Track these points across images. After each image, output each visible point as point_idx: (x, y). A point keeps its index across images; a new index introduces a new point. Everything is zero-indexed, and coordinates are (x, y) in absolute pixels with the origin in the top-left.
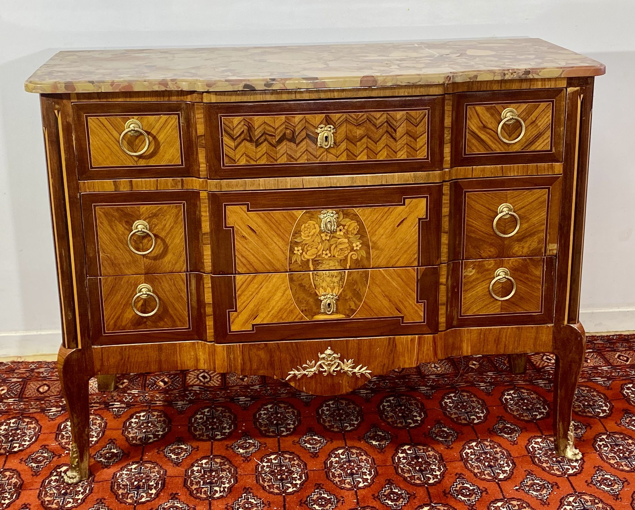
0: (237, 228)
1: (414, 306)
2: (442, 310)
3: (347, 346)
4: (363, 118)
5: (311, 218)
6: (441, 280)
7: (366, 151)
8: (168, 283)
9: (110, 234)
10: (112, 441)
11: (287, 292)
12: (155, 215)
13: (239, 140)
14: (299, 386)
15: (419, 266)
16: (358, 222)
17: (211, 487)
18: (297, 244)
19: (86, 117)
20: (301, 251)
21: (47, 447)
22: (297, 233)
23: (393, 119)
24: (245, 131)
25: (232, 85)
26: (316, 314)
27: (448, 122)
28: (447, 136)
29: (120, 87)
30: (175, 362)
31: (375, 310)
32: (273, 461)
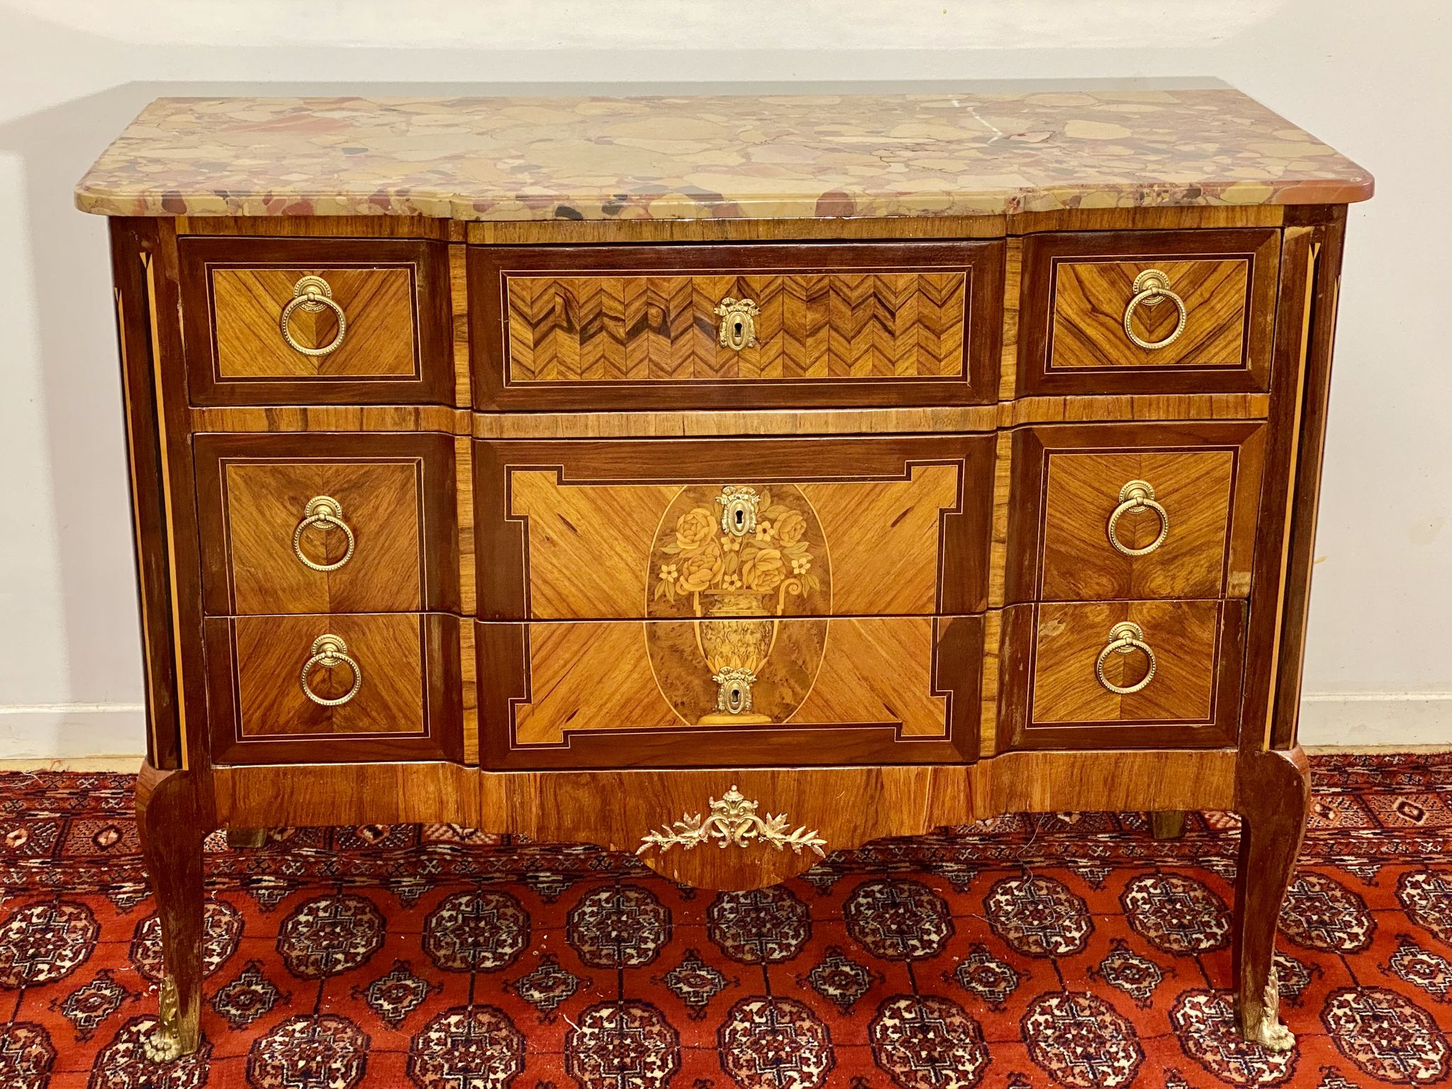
0: (535, 521)
1: (925, 701)
2: (989, 713)
3: (773, 784)
4: (820, 285)
5: (698, 502)
6: (987, 647)
7: (826, 357)
8: (381, 634)
9: (256, 524)
10: (254, 966)
11: (643, 663)
12: (356, 486)
13: (543, 327)
14: (665, 868)
15: (938, 614)
16: (803, 513)
17: (465, 1079)
18: (666, 557)
19: (210, 268)
20: (675, 575)
21: (110, 975)
22: (669, 533)
23: (888, 288)
24: (558, 309)
25: (532, 208)
26: (706, 712)
27: (1012, 297)
28: (1010, 329)
29: (285, 206)
30: (394, 806)
31: (837, 708)
32: (606, 1024)
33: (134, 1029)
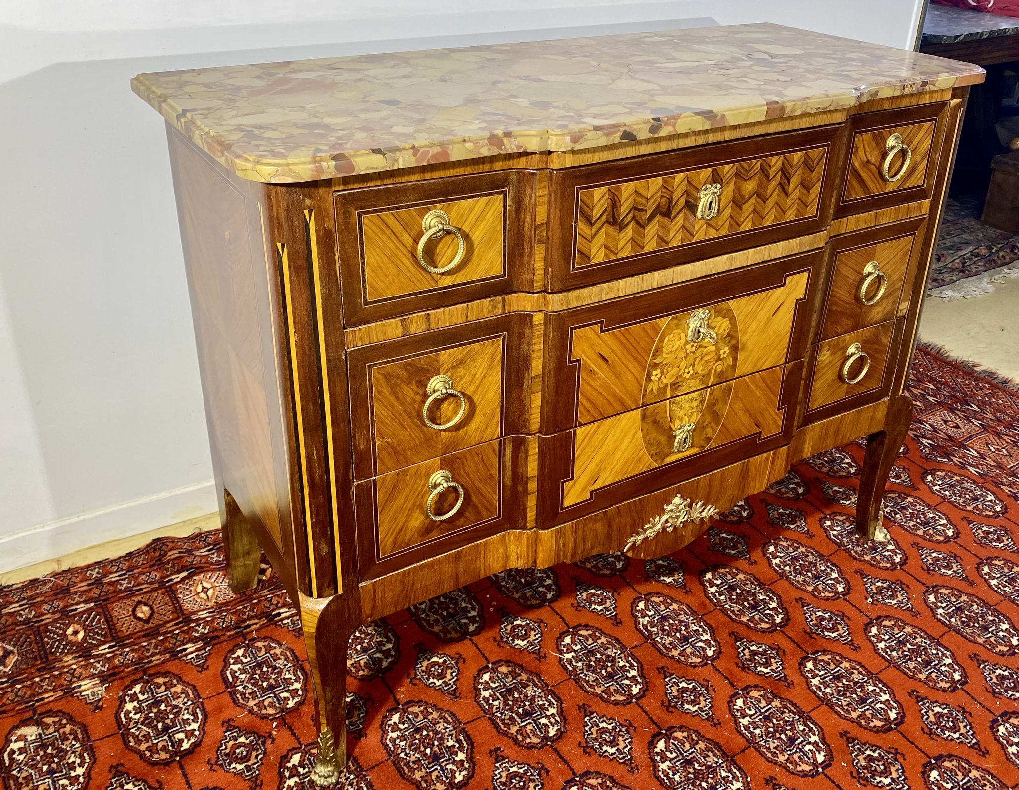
0: (584, 361)
1: (774, 415)
2: (797, 411)
3: (697, 486)
4: (756, 167)
5: (677, 326)
7: (752, 215)
8: (474, 461)
9: (393, 406)
11: (636, 436)
12: (461, 362)
13: (598, 225)
14: (637, 554)
15: (786, 363)
16: (730, 319)
17: (534, 722)
19: (360, 216)
21: (233, 724)
22: (659, 350)
23: (790, 163)
24: (609, 209)
25: (607, 135)
26: (667, 455)
29: (429, 156)
30: (478, 569)
31: (732, 432)
32: (576, 648)
33: (289, 765)
